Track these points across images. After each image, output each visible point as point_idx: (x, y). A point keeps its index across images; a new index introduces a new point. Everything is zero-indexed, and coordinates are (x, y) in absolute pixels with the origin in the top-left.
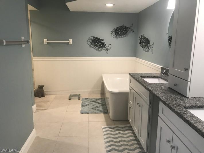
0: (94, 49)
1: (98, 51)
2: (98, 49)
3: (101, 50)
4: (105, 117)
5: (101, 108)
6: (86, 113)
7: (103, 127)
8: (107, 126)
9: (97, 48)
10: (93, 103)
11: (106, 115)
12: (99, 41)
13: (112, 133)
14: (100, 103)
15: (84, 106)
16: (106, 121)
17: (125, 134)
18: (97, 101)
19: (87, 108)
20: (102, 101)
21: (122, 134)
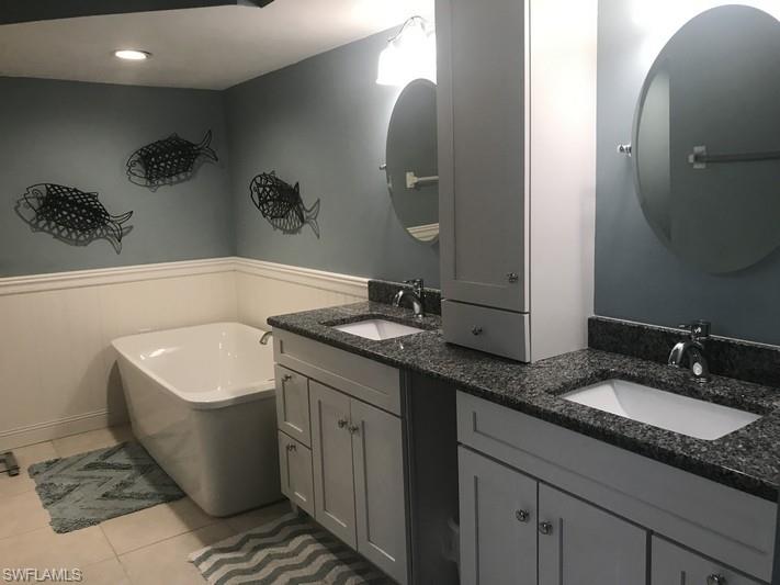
0: (55, 236)
1: (77, 243)
2: (74, 236)
3: (90, 240)
4: (181, 515)
5: (142, 485)
6: (81, 524)
7: (195, 556)
8: (208, 548)
9: (70, 233)
10: (96, 473)
11: (182, 503)
12: (73, 203)
13: (244, 566)
14: (128, 468)
15: (60, 497)
16: (194, 528)
17: (295, 554)
18: (108, 461)
19: (81, 503)
20: (132, 456)
21: (281, 556)
